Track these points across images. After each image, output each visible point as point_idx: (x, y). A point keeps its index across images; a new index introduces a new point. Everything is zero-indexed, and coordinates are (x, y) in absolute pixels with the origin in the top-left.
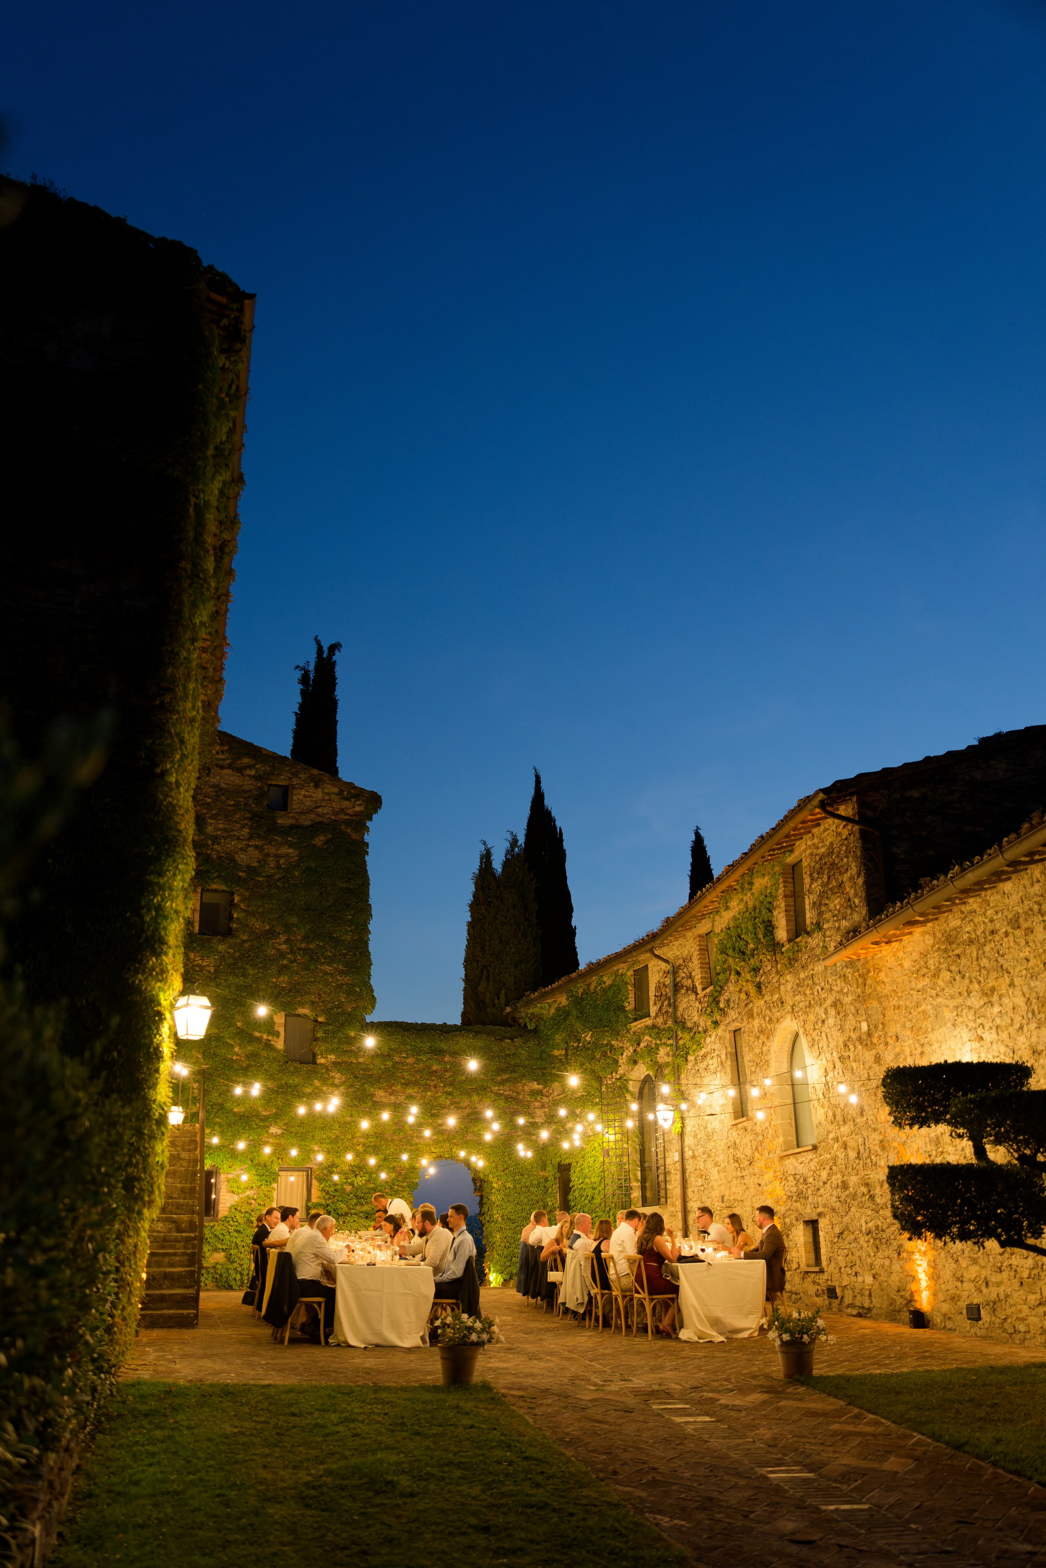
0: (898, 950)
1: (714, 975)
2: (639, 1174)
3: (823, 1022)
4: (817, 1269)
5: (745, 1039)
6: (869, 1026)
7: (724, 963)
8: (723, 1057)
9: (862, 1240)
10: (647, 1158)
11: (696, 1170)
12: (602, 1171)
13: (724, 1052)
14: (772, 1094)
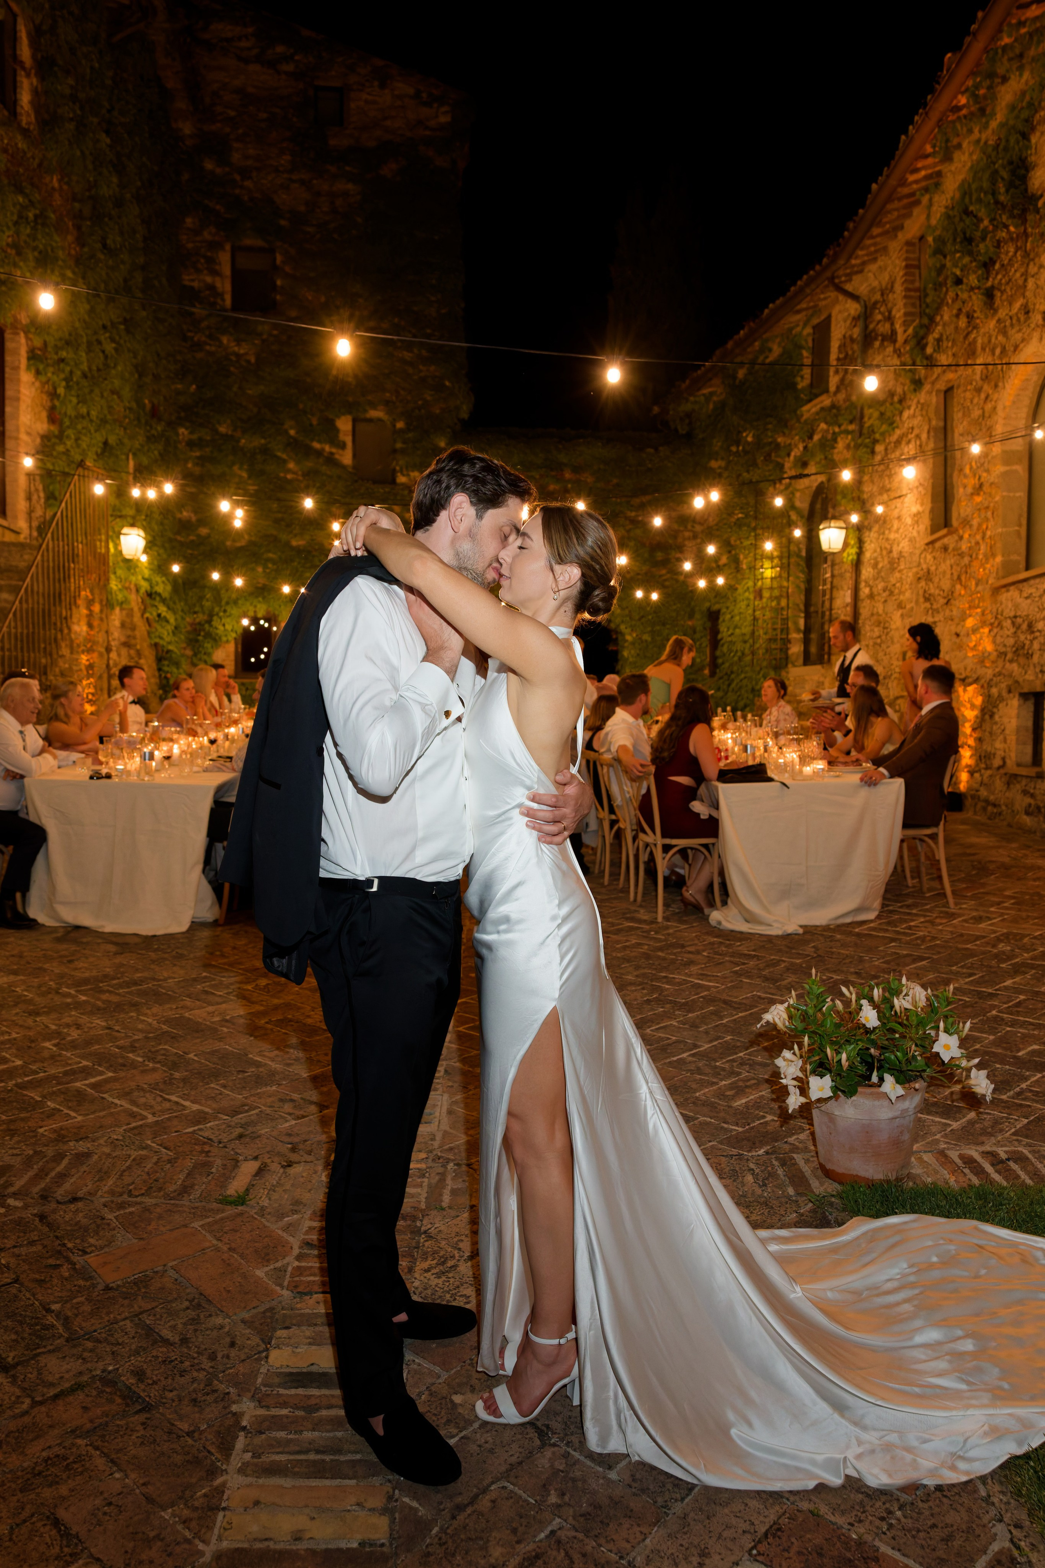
4: (1032, 771)
5: (959, 399)
8: (924, 436)
11: (872, 615)
12: (755, 619)
13: (926, 428)
14: (992, 484)
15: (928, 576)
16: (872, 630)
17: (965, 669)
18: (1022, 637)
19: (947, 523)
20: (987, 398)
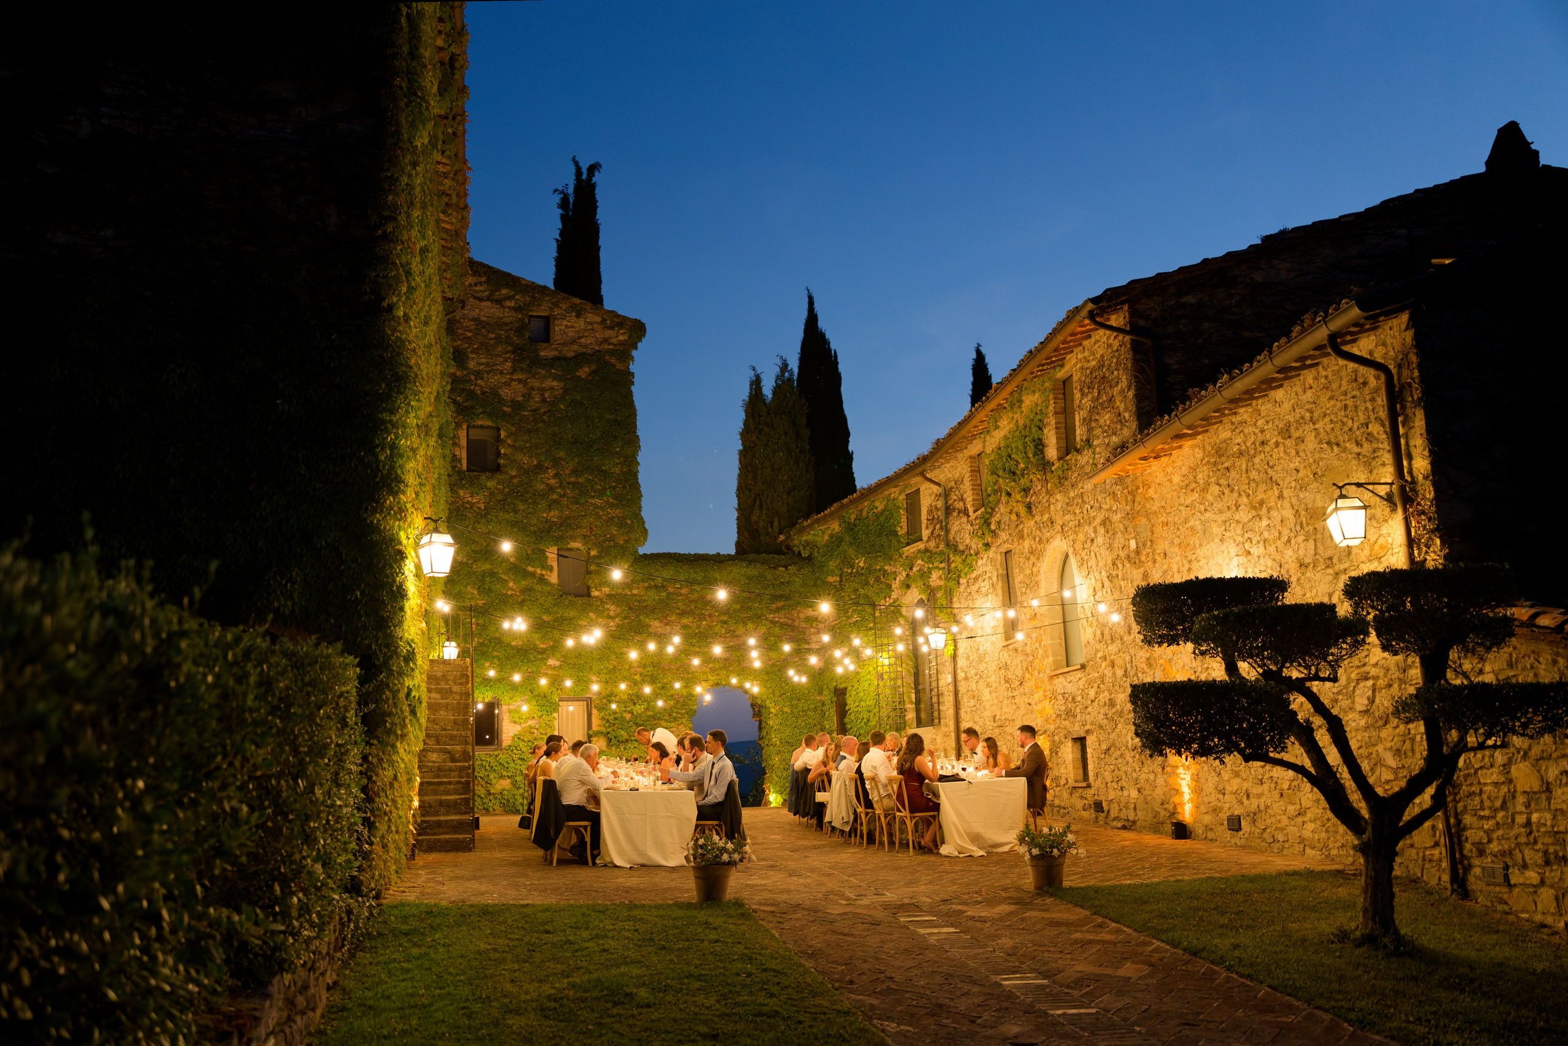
0: (1167, 465)
1: (985, 495)
2: (913, 696)
3: (1092, 540)
4: (1084, 784)
5: (1015, 560)
6: (1137, 544)
7: (995, 484)
8: (995, 579)
9: (1128, 755)
10: (921, 680)
11: (968, 691)
12: (878, 695)
13: (995, 575)
14: (1042, 615)
15: (1006, 667)
18: (1069, 705)
20: (1033, 564)
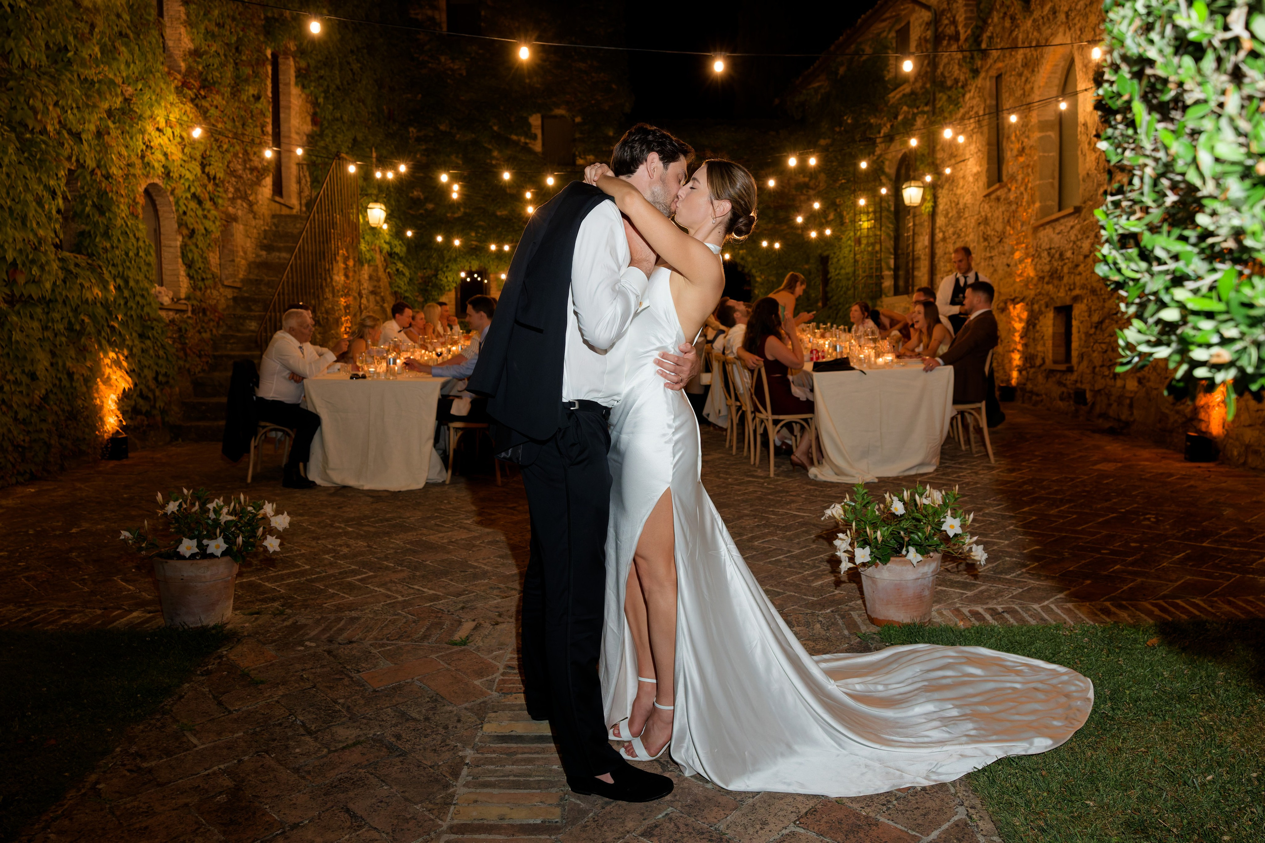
4: (1063, 367)
5: (1006, 82)
8: (981, 113)
11: (945, 254)
12: (856, 261)
13: (982, 106)
14: (1031, 147)
15: (985, 221)
16: (945, 266)
17: (1015, 291)
18: (1055, 264)
19: (1000, 180)
20: (1026, 80)
